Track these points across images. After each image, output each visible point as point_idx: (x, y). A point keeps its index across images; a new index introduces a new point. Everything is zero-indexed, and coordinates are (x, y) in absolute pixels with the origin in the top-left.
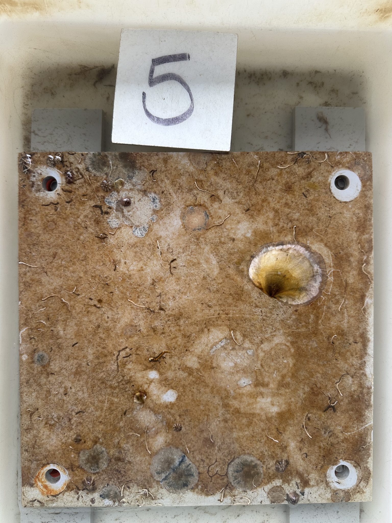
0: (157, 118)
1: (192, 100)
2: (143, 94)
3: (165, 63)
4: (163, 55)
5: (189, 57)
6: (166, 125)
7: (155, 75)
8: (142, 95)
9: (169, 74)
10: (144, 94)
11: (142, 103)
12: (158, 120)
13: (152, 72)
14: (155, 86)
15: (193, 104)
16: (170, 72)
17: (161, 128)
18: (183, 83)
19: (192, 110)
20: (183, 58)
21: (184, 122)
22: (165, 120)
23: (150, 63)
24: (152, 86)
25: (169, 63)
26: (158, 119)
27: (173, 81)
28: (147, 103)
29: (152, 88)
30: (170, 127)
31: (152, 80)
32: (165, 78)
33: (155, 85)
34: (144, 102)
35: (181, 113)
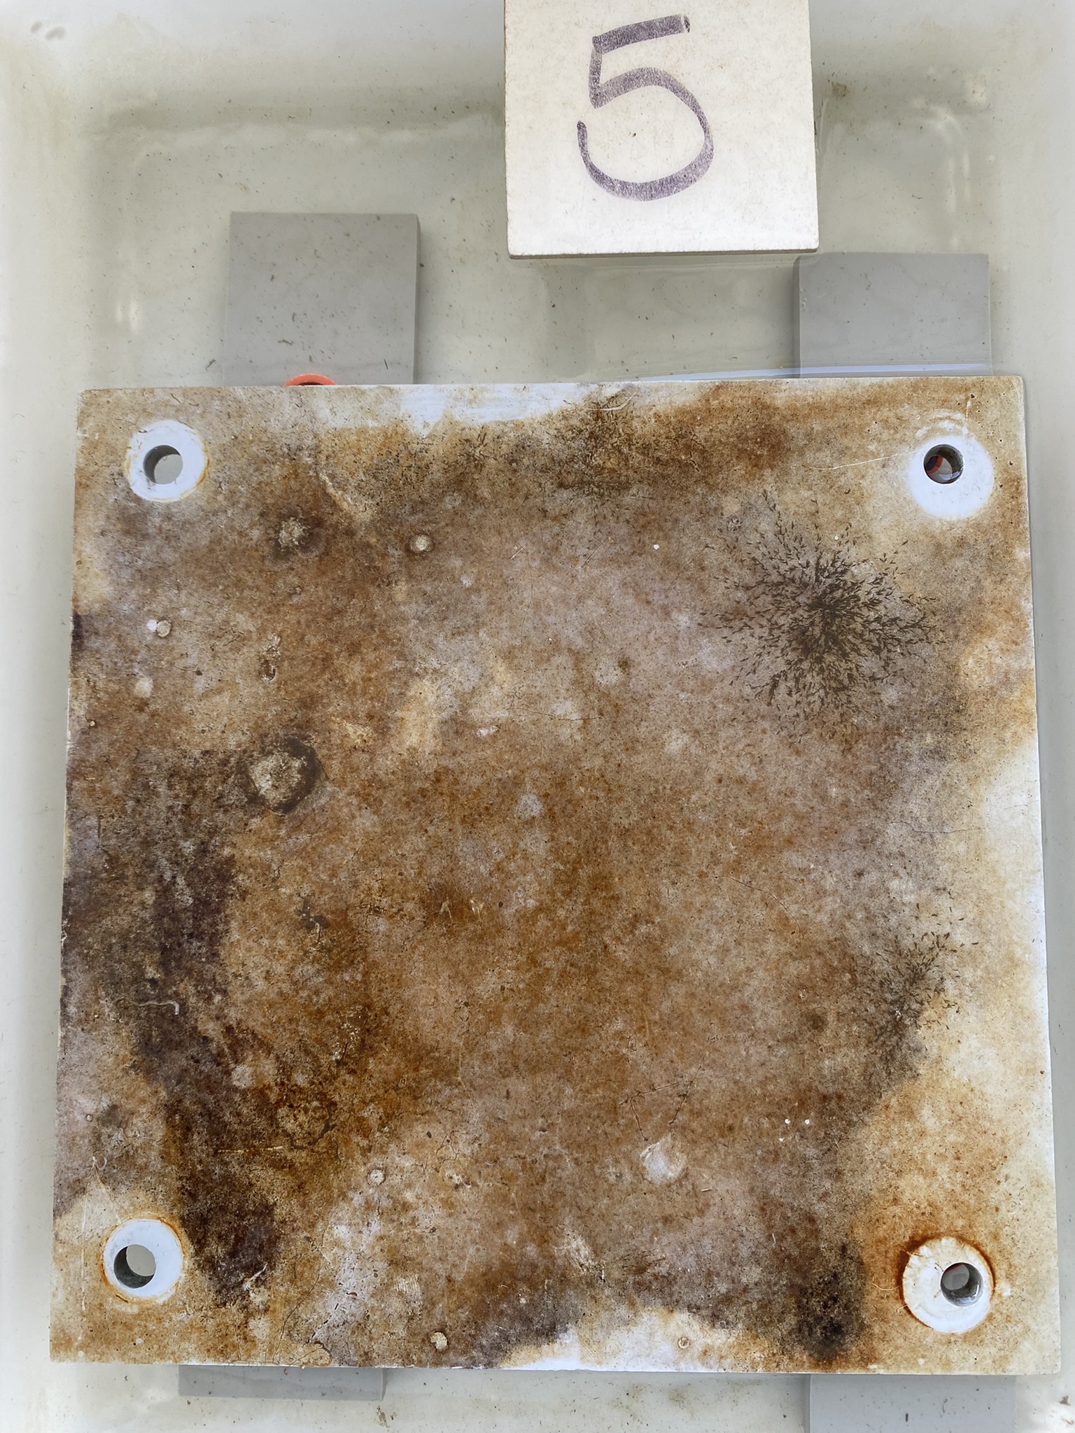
0: (620, 182)
1: (706, 130)
2: (579, 128)
3: (627, 43)
4: (621, 25)
5: (687, 24)
6: (645, 199)
7: (605, 77)
8: (577, 130)
9: (642, 70)
10: (581, 126)
11: (578, 150)
12: (624, 189)
13: (596, 70)
14: (609, 104)
15: (711, 141)
16: (643, 66)
17: (634, 205)
18: (678, 90)
19: (711, 156)
20: (672, 27)
21: (692, 186)
22: (643, 186)
23: (589, 47)
24: (601, 105)
25: (639, 43)
26: (624, 185)
27: (654, 88)
28: (591, 147)
29: (600, 109)
30: (655, 202)
31: (598, 91)
32: (628, 82)
33: (607, 100)
34: (583, 146)
35: (683, 167)
